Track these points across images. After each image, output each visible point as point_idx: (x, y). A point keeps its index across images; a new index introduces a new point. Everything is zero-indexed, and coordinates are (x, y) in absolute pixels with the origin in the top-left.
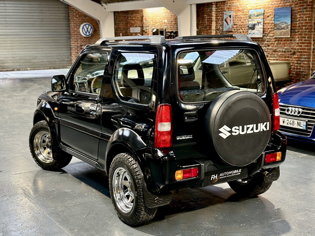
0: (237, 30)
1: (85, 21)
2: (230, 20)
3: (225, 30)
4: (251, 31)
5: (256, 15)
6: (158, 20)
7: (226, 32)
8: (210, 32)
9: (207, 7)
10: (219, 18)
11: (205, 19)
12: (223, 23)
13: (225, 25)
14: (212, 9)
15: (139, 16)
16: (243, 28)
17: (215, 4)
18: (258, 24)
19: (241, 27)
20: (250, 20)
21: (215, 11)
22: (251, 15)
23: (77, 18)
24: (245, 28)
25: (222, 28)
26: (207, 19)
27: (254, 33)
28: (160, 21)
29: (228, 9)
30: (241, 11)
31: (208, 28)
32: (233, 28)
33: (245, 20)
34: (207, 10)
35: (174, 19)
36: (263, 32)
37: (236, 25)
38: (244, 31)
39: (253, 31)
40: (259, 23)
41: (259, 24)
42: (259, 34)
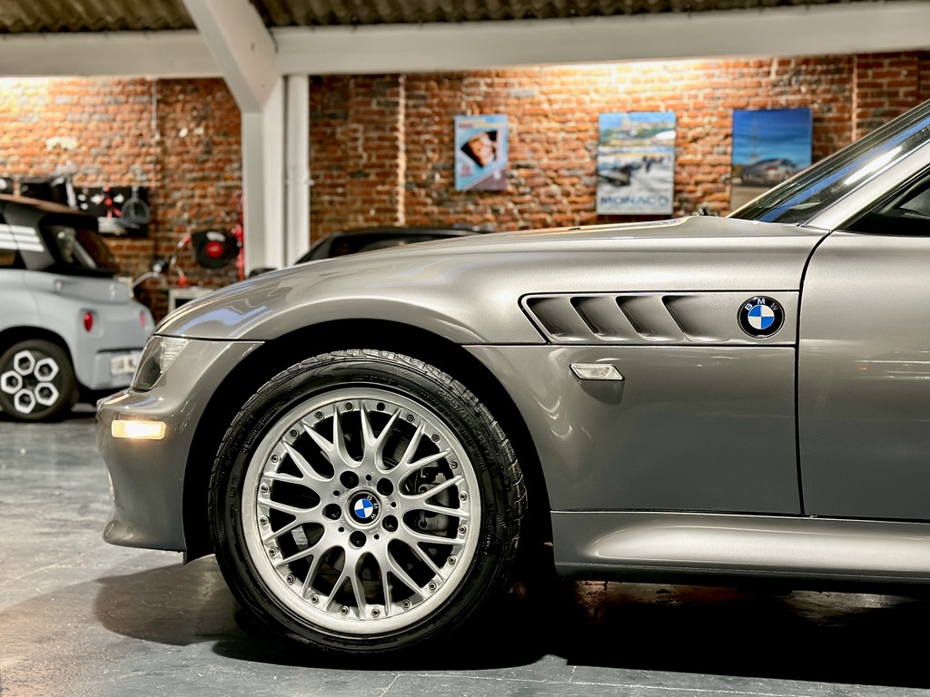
0: (533, 188)
2: (494, 150)
4: (611, 192)
5: (634, 132)
6: (10, 135)
7: (469, 193)
8: (388, 193)
9: (361, 94)
11: (356, 140)
12: (453, 158)
14: (396, 104)
16: (567, 181)
19: (553, 174)
20: (602, 149)
21: (404, 111)
22: (608, 133)
24: (575, 180)
25: (445, 177)
26: (367, 140)
27: (625, 200)
28: (26, 141)
29: (480, 105)
31: (373, 178)
32: (511, 177)
33: (574, 150)
34: (369, 103)
36: (676, 192)
37: (527, 167)
38: (572, 190)
39: (623, 192)
40: (649, 163)
41: (655, 166)
42: (652, 200)
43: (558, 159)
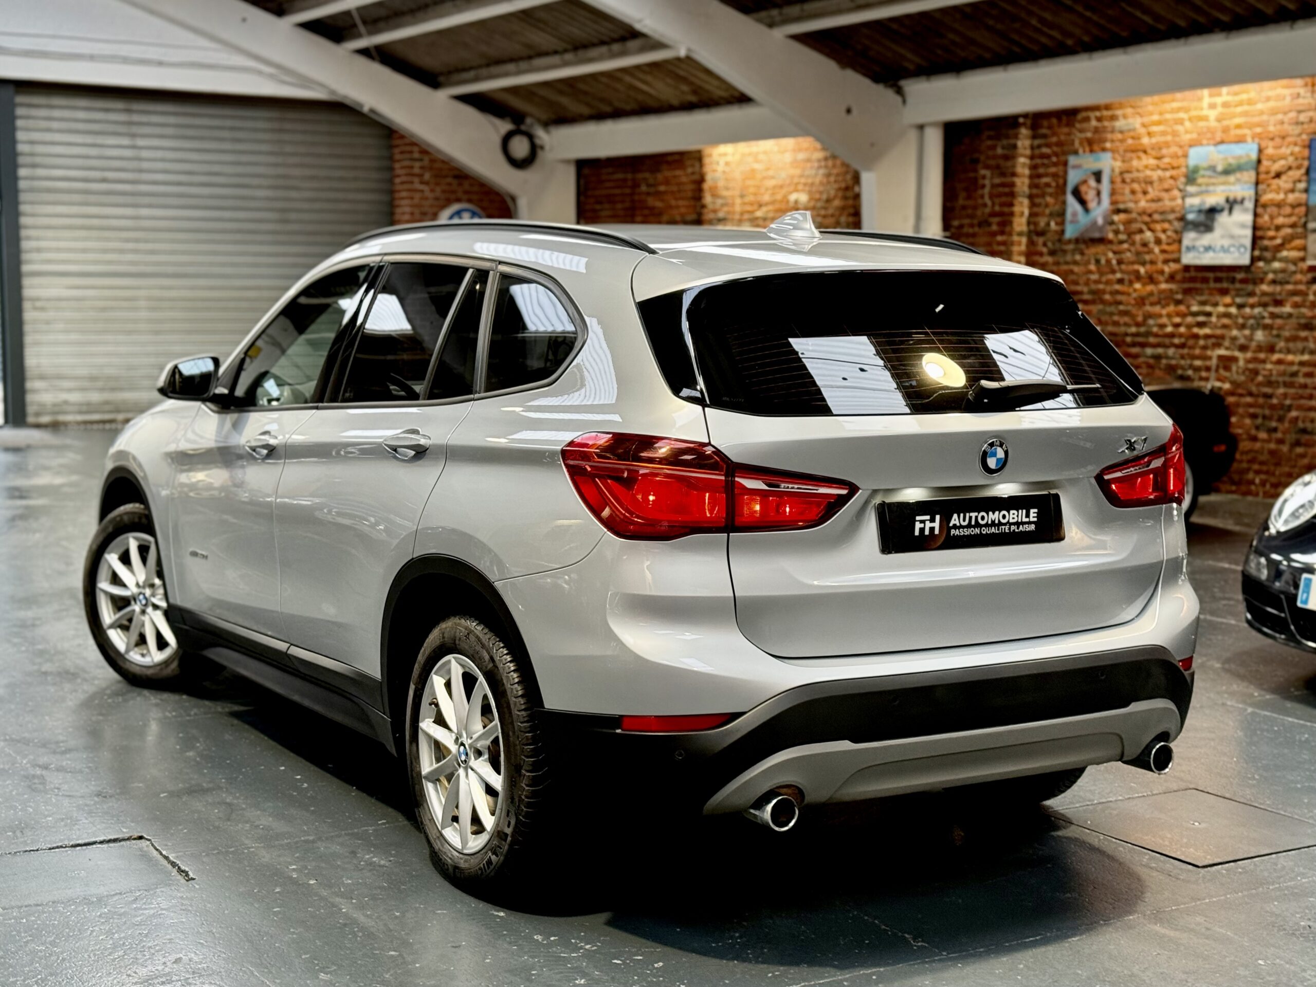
0: (1130, 234)
1: (460, 195)
2: (1099, 194)
3: (1070, 232)
4: (1195, 240)
5: (1220, 169)
6: (770, 192)
7: (1077, 241)
8: (1004, 243)
9: (990, 138)
10: (1048, 185)
11: (983, 186)
12: (1064, 203)
13: (1075, 214)
14: (1015, 147)
15: (683, 176)
16: (1158, 227)
17: (1029, 122)
18: (1227, 206)
19: (1147, 219)
20: (1191, 189)
21: (1028, 152)
22: (1196, 170)
23: (427, 183)
24: (1166, 225)
25: (1057, 224)
26: (993, 186)
27: (1208, 249)
28: (779, 197)
29: (1090, 142)
30: (1149, 151)
31: (995, 228)
32: (1112, 223)
33: (1167, 190)
34: (994, 148)
35: (840, 189)
36: (1255, 240)
37: (1125, 211)
38: (1163, 237)
39: (1206, 239)
40: (1232, 204)
41: (1237, 209)
42: (1232, 249)
43: (1153, 201)
